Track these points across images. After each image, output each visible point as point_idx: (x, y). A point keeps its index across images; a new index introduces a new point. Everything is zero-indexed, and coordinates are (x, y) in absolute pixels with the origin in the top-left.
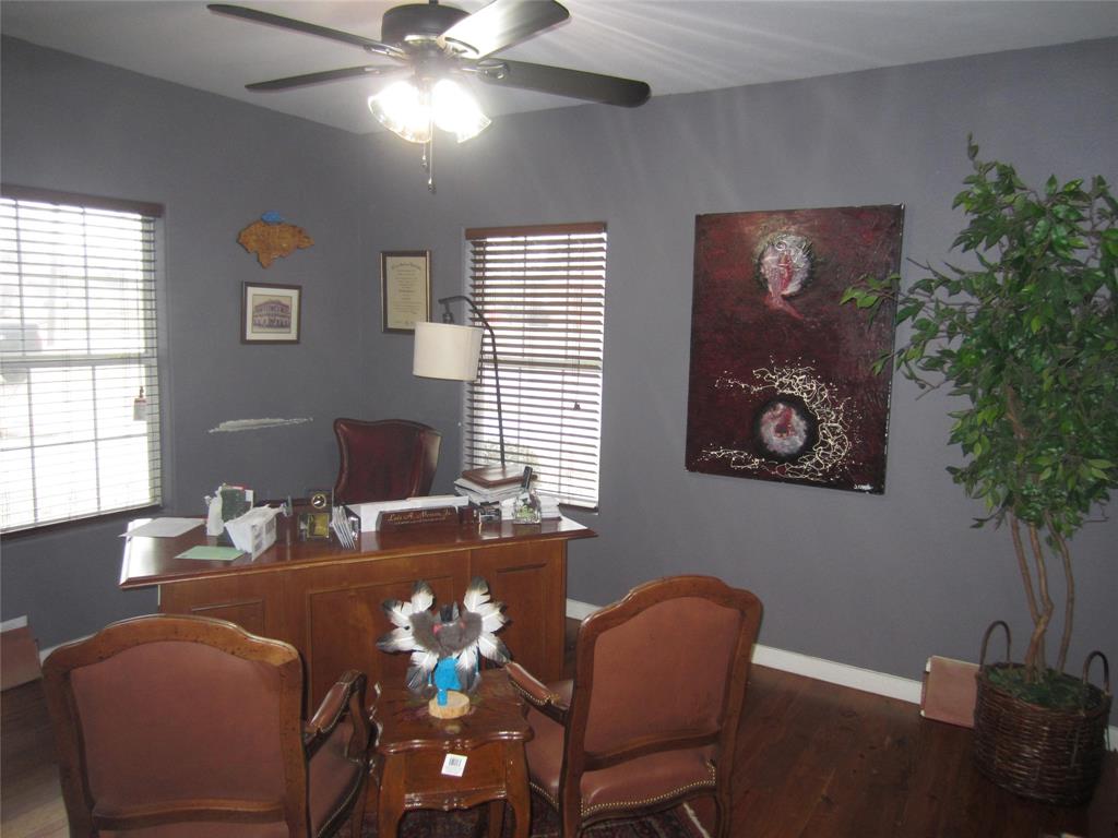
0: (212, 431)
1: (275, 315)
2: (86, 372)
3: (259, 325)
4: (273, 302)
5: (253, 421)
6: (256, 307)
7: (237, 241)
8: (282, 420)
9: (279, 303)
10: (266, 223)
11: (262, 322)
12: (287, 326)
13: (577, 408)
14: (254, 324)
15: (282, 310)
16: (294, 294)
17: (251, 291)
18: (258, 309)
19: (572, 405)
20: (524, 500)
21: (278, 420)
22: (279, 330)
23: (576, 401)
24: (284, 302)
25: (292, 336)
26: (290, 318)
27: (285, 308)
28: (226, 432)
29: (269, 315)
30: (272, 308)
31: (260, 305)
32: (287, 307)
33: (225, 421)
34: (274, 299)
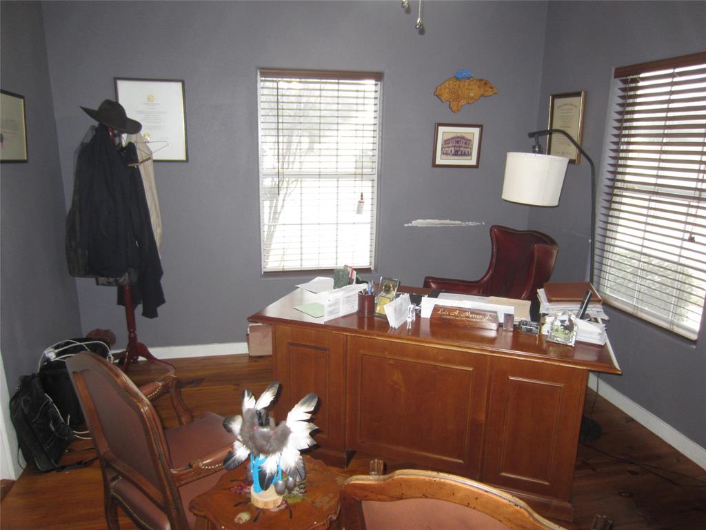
0: (406, 225)
1: (459, 146)
2: (333, 182)
3: (447, 154)
4: (458, 137)
5: (437, 221)
6: (445, 141)
7: (434, 95)
8: (460, 222)
9: (463, 138)
10: (458, 79)
11: (449, 152)
12: (470, 154)
13: (691, 240)
14: (443, 153)
15: (466, 143)
16: (476, 131)
17: (441, 129)
18: (446, 142)
19: (687, 236)
20: (563, 322)
21: (457, 222)
22: (461, 158)
23: (691, 233)
24: (467, 136)
25: (473, 162)
26: (471, 149)
27: (468, 142)
28: (417, 227)
29: (454, 147)
30: (458, 142)
31: (448, 140)
32: (470, 141)
33: (416, 219)
34: (459, 135)
